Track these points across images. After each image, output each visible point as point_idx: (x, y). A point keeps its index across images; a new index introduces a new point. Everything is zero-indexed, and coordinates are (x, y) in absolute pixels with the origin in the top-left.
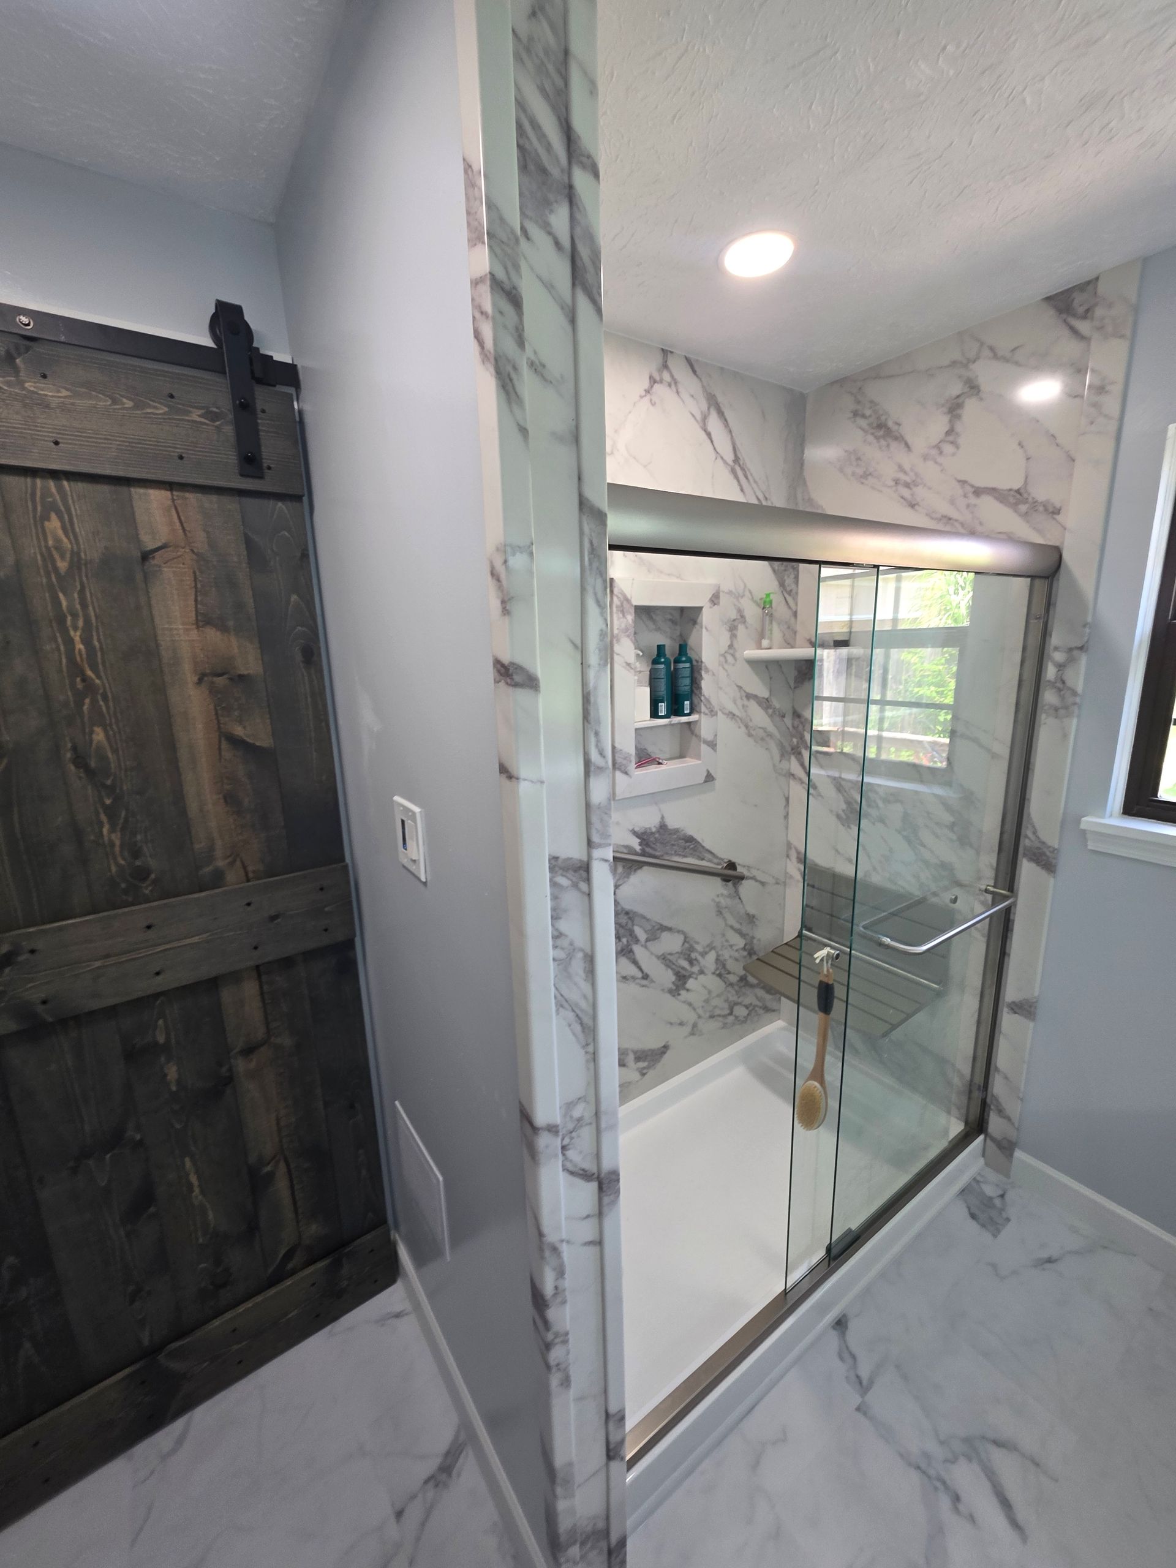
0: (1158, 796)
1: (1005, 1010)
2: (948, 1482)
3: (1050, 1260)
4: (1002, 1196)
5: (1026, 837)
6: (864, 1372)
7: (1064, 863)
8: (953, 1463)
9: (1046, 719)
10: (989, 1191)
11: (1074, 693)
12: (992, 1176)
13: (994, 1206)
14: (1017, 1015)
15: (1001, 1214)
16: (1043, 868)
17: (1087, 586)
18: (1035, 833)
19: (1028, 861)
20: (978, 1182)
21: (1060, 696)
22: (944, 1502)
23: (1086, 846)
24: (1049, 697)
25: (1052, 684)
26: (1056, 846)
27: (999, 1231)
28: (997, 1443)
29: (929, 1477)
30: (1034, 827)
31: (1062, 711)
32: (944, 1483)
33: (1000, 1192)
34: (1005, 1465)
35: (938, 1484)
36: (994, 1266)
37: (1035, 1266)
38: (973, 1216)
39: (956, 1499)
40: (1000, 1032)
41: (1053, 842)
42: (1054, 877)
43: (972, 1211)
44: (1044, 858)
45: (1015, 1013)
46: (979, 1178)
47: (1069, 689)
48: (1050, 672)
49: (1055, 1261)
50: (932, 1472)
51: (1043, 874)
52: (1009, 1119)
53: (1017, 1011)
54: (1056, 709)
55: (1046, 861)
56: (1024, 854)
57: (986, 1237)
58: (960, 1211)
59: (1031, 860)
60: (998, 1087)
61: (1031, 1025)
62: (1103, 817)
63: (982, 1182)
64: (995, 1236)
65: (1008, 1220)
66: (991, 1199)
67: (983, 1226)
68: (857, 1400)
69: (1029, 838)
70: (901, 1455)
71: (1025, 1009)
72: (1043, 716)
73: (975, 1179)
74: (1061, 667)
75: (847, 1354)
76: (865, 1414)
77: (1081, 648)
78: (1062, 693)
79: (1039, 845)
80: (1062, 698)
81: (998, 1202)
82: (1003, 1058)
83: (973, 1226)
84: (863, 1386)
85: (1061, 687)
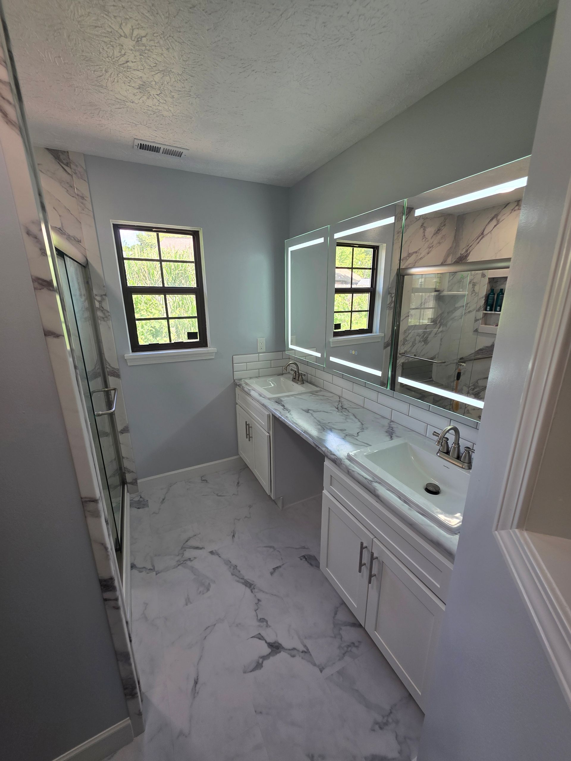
0: (139, 344)
1: (119, 434)
2: (186, 559)
3: (163, 500)
4: (141, 497)
5: (107, 368)
6: (150, 567)
7: (122, 373)
8: (183, 555)
9: (100, 322)
10: (137, 499)
11: (108, 312)
12: (133, 495)
13: (141, 501)
14: (124, 434)
15: (144, 501)
16: (116, 377)
17: (100, 271)
18: (110, 365)
19: (110, 376)
20: (132, 500)
21: (103, 313)
22: (189, 563)
23: (128, 365)
24: (99, 314)
25: (99, 309)
26: (118, 368)
27: (148, 505)
28: (187, 541)
29: (182, 563)
30: (108, 363)
31: (106, 318)
32: (185, 560)
33: (140, 497)
34: (192, 543)
35: (185, 562)
36: (154, 513)
37: (162, 504)
38: (139, 508)
39: (190, 559)
40: (120, 443)
41: (116, 366)
42: (121, 379)
43: (137, 507)
44: (116, 373)
45: (123, 433)
46: (132, 499)
47: (105, 310)
48: (97, 304)
49: (165, 498)
50: (182, 562)
51: (117, 379)
52: (132, 472)
53: (123, 432)
54: (103, 318)
55: (116, 374)
56: (108, 374)
57: (147, 509)
58: (135, 510)
59: (111, 376)
60: (126, 464)
61: (129, 434)
62: (130, 354)
63: (133, 499)
64: (148, 507)
65: (147, 501)
66: (139, 500)
67: (143, 508)
68: (155, 573)
69: (108, 368)
70: (174, 568)
71: (126, 430)
72: (99, 321)
73: (130, 500)
74: (100, 302)
75: (141, 570)
76: (159, 573)
77: (105, 295)
78: (103, 312)
79: (112, 369)
80: (104, 314)
81: (141, 499)
82: (124, 452)
83: (141, 510)
84: (152, 570)
85: (102, 309)
